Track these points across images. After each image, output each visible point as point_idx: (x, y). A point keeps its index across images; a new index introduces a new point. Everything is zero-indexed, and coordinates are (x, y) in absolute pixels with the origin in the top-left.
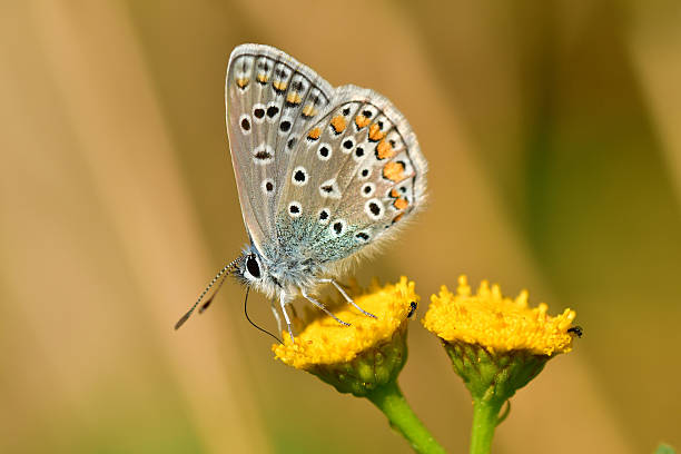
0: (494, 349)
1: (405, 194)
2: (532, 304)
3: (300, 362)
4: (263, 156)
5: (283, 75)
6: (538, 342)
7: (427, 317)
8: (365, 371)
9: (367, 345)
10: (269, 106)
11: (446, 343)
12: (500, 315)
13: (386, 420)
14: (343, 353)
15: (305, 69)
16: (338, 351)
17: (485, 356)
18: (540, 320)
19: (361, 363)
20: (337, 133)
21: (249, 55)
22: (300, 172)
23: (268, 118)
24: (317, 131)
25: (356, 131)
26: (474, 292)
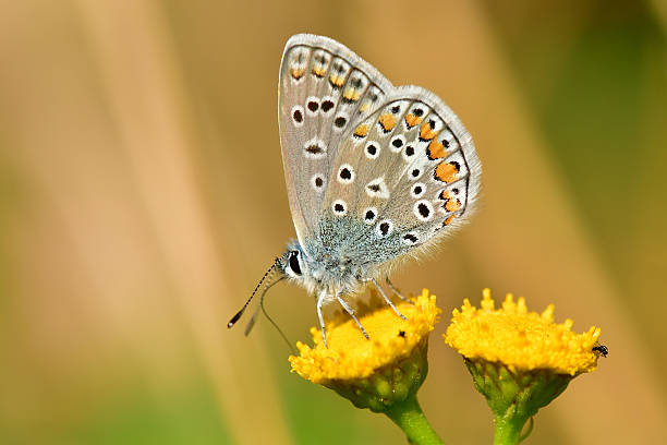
0: (516, 368)
1: (457, 197)
2: (558, 319)
3: (316, 376)
4: (314, 150)
5: (341, 70)
6: (561, 361)
7: (448, 332)
8: (383, 387)
9: (385, 360)
10: (323, 100)
11: (468, 360)
12: (523, 334)
13: (405, 437)
14: (360, 369)
15: (365, 65)
16: (355, 367)
17: (507, 374)
18: (564, 338)
19: (379, 380)
20: (385, 132)
21: (305, 46)
22: (346, 170)
23: (322, 112)
24: (365, 127)
25: (406, 129)
26: (498, 306)
